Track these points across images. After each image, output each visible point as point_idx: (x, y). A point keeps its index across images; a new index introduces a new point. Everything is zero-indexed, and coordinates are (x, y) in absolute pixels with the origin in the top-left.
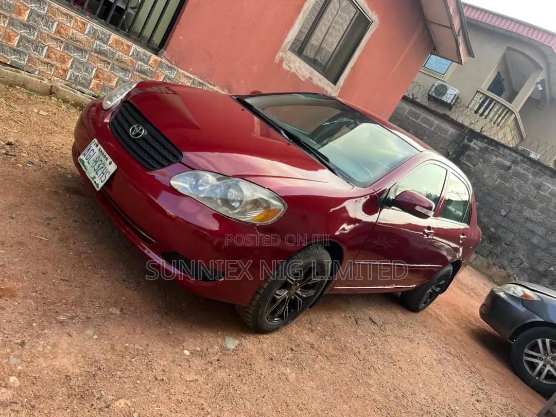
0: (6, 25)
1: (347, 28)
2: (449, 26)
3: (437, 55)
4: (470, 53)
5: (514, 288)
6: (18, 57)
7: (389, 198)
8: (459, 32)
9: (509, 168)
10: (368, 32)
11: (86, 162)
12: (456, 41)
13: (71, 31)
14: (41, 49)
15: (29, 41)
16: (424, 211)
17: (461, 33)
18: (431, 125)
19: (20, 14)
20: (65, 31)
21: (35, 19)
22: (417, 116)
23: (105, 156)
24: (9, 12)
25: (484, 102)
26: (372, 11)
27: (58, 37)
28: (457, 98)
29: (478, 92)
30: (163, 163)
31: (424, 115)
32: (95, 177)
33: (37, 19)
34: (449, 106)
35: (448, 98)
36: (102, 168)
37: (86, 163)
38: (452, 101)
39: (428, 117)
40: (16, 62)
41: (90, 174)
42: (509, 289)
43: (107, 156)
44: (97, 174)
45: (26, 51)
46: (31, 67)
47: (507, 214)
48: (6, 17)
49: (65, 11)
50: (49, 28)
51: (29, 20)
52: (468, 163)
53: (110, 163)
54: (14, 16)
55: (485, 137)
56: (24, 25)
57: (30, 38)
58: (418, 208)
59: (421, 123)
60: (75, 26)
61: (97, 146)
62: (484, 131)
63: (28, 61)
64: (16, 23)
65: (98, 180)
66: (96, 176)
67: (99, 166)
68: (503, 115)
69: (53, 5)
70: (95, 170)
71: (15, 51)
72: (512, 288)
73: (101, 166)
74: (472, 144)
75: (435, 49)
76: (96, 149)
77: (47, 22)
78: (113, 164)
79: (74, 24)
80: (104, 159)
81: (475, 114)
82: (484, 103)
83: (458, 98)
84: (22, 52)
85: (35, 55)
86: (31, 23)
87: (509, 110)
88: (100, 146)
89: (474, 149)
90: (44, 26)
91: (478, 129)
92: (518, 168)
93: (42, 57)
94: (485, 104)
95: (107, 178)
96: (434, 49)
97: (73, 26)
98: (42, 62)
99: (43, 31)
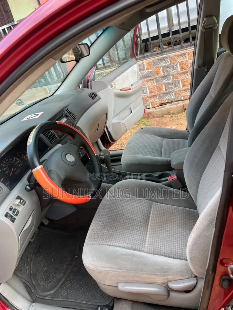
0: (155, 84)
6: (169, 96)
13: (189, 62)
14: (178, 84)
15: (170, 84)
19: (158, 73)
20: (186, 65)
21: (166, 70)
24: (153, 76)
27: (183, 71)
33: (167, 70)
40: (169, 99)
45: (172, 90)
46: (178, 97)
48: (153, 80)
49: (180, 53)
50: (176, 69)
51: (164, 73)
54: (156, 76)
56: (163, 77)
57: (169, 82)
60: (190, 58)
63: (175, 95)
64: (159, 79)
69: (171, 56)
71: (167, 94)
77: (173, 67)
79: (188, 57)
84: (169, 92)
85: (176, 89)
86: (166, 74)
90: (173, 71)
93: (181, 88)
97: (189, 58)
98: (183, 91)
99: (174, 73)
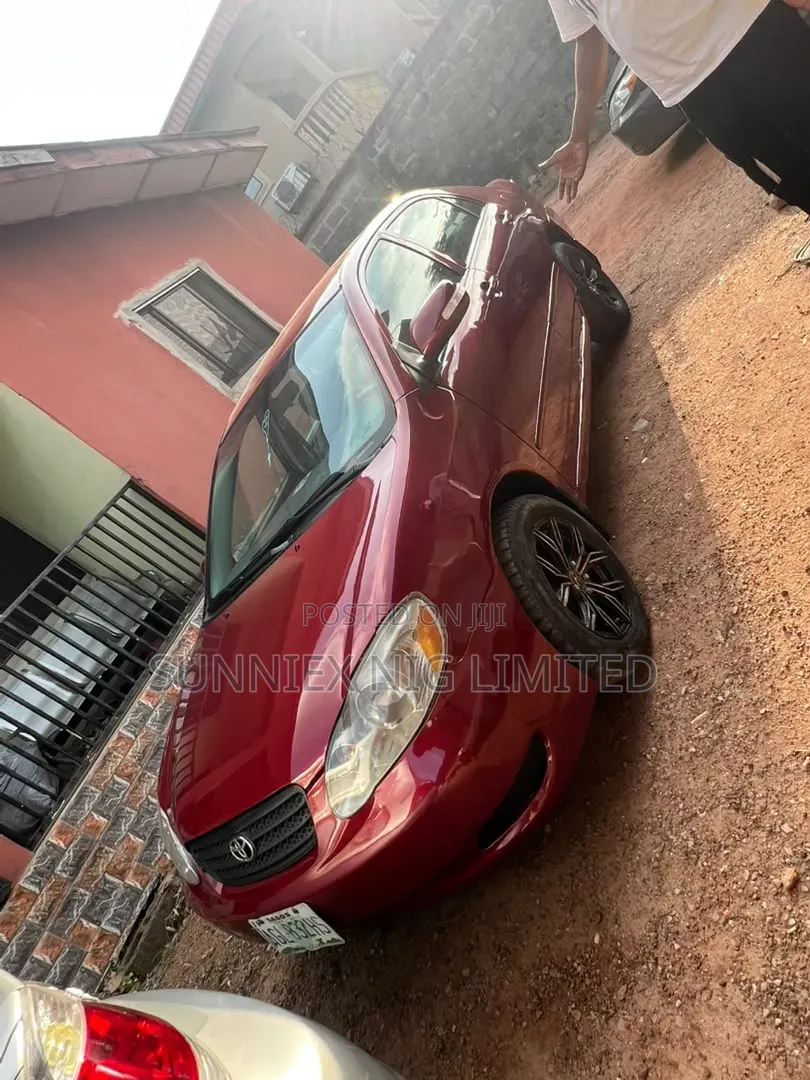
0: (112, 850)
1: (204, 303)
2: (212, 158)
3: (247, 184)
4: (253, 132)
5: (616, 101)
7: (421, 365)
8: (224, 144)
9: (425, 96)
10: (211, 275)
11: (288, 945)
12: (235, 149)
16: (454, 303)
17: (224, 141)
18: (341, 211)
19: (97, 828)
20: (128, 767)
21: (106, 808)
22: (324, 233)
23: (283, 917)
25: (313, 126)
26: (184, 265)
27: (136, 779)
28: (301, 168)
29: (296, 134)
30: (304, 821)
31: (324, 221)
32: (320, 940)
33: (107, 805)
34: (312, 183)
35: (300, 184)
36: (303, 925)
37: (294, 945)
38: (306, 177)
39: (328, 215)
41: (313, 944)
42: (616, 108)
43: (283, 912)
44: (314, 935)
47: (496, 109)
50: (121, 789)
51: (107, 815)
52: (408, 161)
53: (296, 912)
55: (372, 129)
56: (114, 824)
57: (132, 820)
58: (447, 314)
59: (336, 228)
61: (262, 922)
62: (363, 129)
64: (110, 837)
65: (326, 938)
66: (318, 937)
67: (300, 929)
68: (337, 98)
70: (307, 937)
72: (617, 104)
73: (299, 925)
74: (380, 151)
75: (239, 185)
76: (270, 925)
77: (113, 791)
78: (297, 907)
80: (288, 919)
81: (331, 143)
82: (315, 125)
83: (301, 166)
87: (331, 87)
88: (263, 918)
89: (388, 150)
91: (358, 139)
92: (428, 82)
94: (317, 123)
95: (323, 922)
96: (241, 186)
